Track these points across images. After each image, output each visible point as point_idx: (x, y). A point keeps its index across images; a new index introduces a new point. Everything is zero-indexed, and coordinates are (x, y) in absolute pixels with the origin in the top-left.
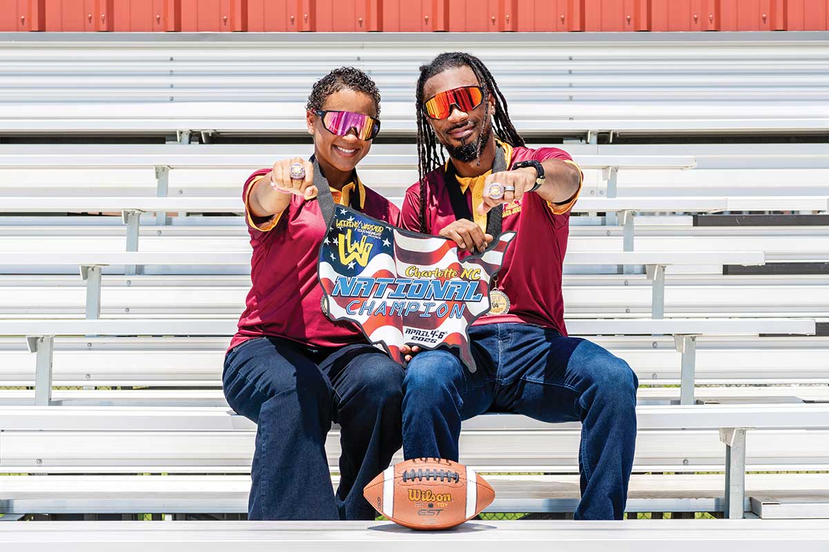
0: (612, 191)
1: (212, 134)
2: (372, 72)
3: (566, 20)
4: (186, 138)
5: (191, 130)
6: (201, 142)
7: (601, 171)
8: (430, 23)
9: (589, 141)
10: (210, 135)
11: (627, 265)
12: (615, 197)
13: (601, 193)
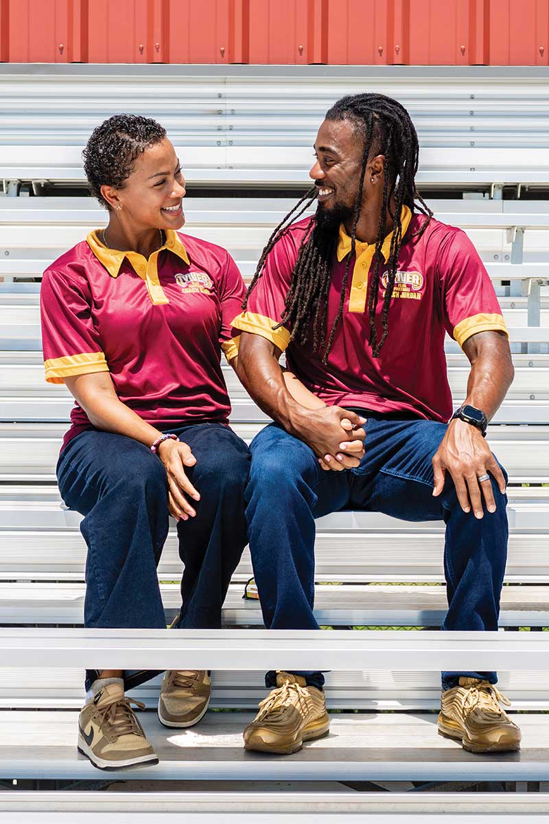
0: (517, 255)
1: (45, 184)
2: (235, 112)
3: (467, 51)
4: (14, 189)
5: (20, 180)
6: (32, 194)
7: (505, 231)
8: (305, 53)
9: (492, 196)
10: (43, 186)
11: (532, 343)
12: (521, 263)
13: (507, 257)
